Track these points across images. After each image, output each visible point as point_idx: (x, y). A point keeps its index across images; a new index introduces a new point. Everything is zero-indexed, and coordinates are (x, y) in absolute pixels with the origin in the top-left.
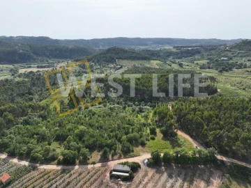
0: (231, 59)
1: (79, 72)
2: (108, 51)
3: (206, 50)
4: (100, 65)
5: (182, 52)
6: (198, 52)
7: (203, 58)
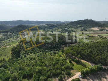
0: (69, 29)
1: (4, 38)
2: (18, 27)
3: (59, 25)
4: (15, 34)
5: (50, 27)
6: (56, 26)
7: (59, 29)
